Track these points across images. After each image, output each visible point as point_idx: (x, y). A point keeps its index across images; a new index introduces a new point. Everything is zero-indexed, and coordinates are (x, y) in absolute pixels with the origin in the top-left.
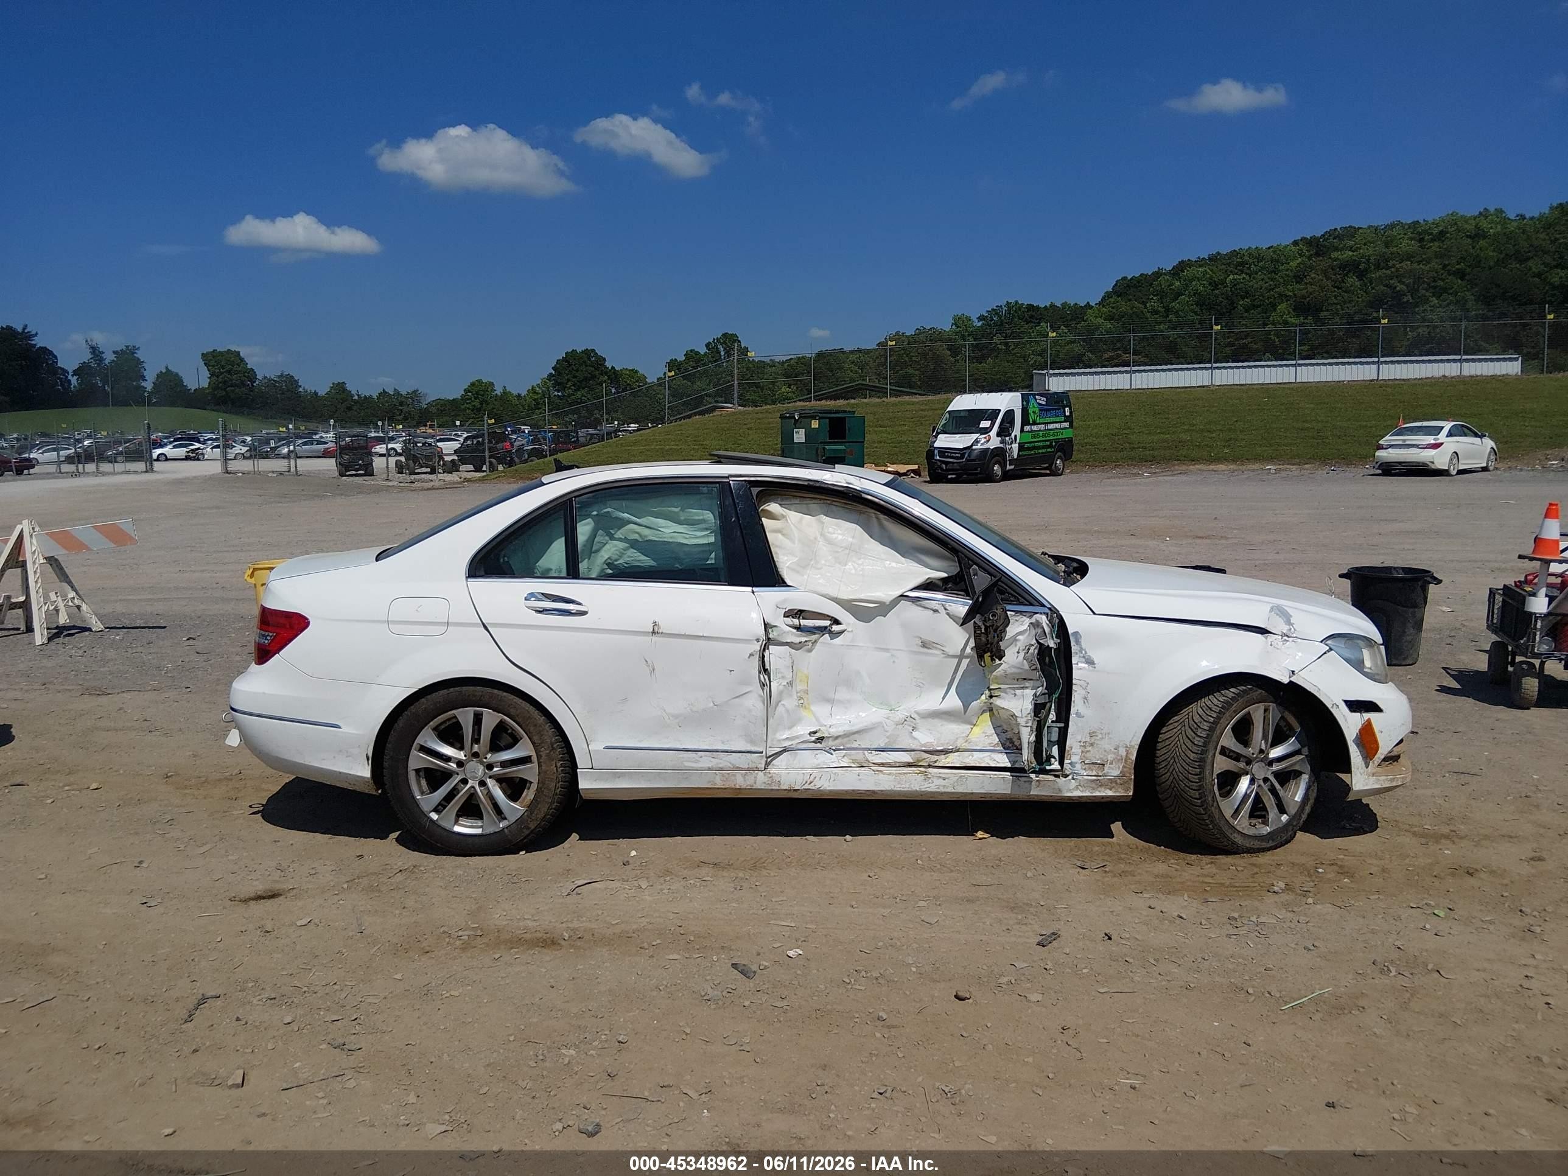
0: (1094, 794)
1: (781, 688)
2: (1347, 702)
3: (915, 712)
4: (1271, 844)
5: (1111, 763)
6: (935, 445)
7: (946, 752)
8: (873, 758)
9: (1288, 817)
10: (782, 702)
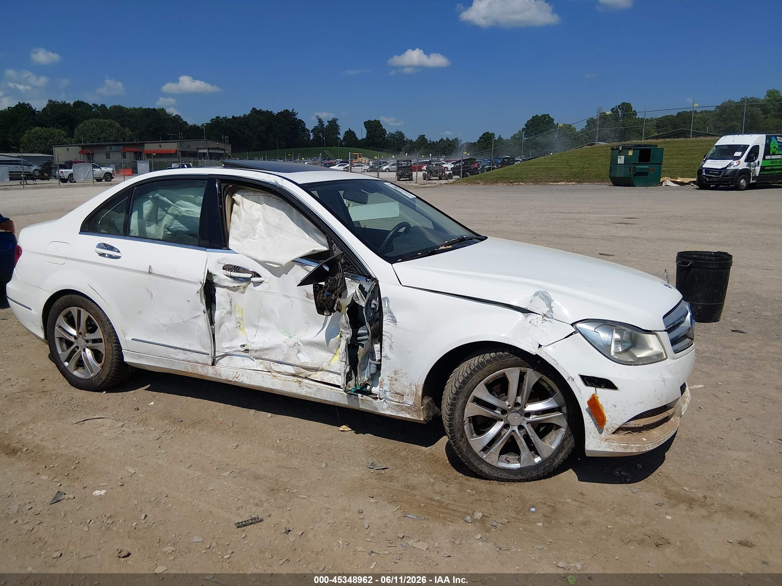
0: (398, 415)
1: (223, 315)
2: (583, 378)
3: (300, 340)
4: (520, 477)
5: (408, 395)
6: (704, 166)
7: (316, 370)
8: (274, 367)
9: (541, 459)
10: (225, 324)
